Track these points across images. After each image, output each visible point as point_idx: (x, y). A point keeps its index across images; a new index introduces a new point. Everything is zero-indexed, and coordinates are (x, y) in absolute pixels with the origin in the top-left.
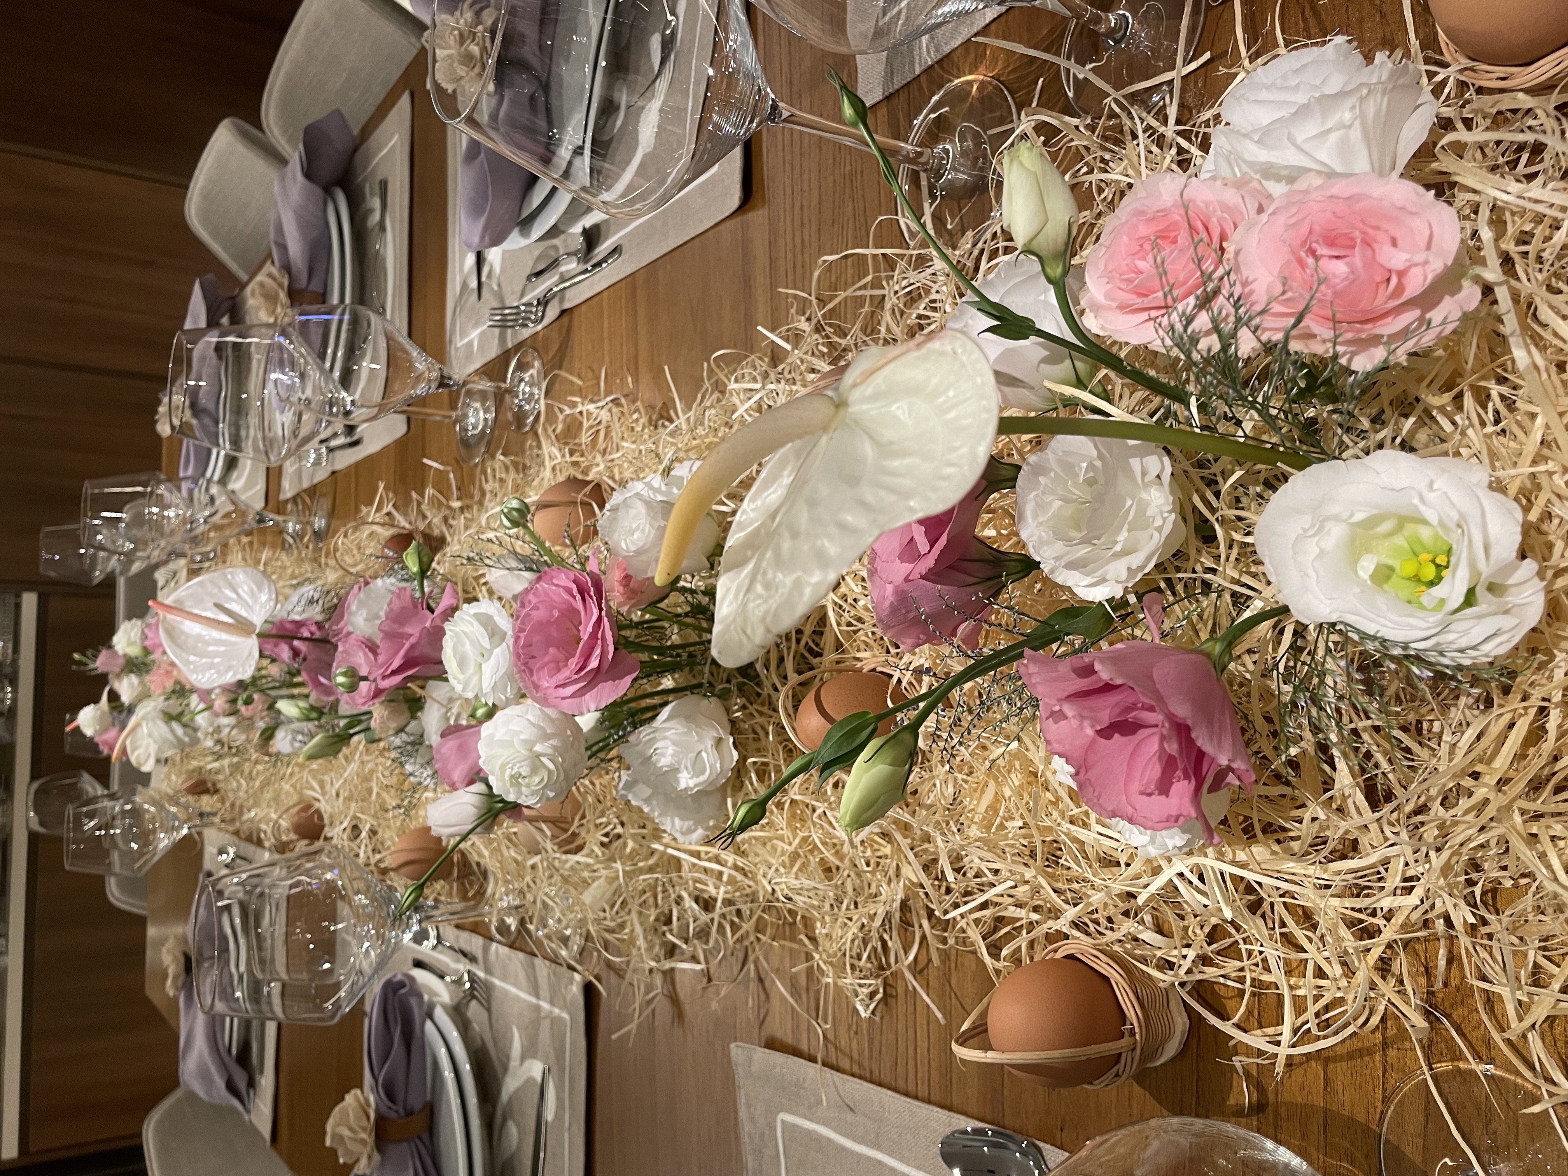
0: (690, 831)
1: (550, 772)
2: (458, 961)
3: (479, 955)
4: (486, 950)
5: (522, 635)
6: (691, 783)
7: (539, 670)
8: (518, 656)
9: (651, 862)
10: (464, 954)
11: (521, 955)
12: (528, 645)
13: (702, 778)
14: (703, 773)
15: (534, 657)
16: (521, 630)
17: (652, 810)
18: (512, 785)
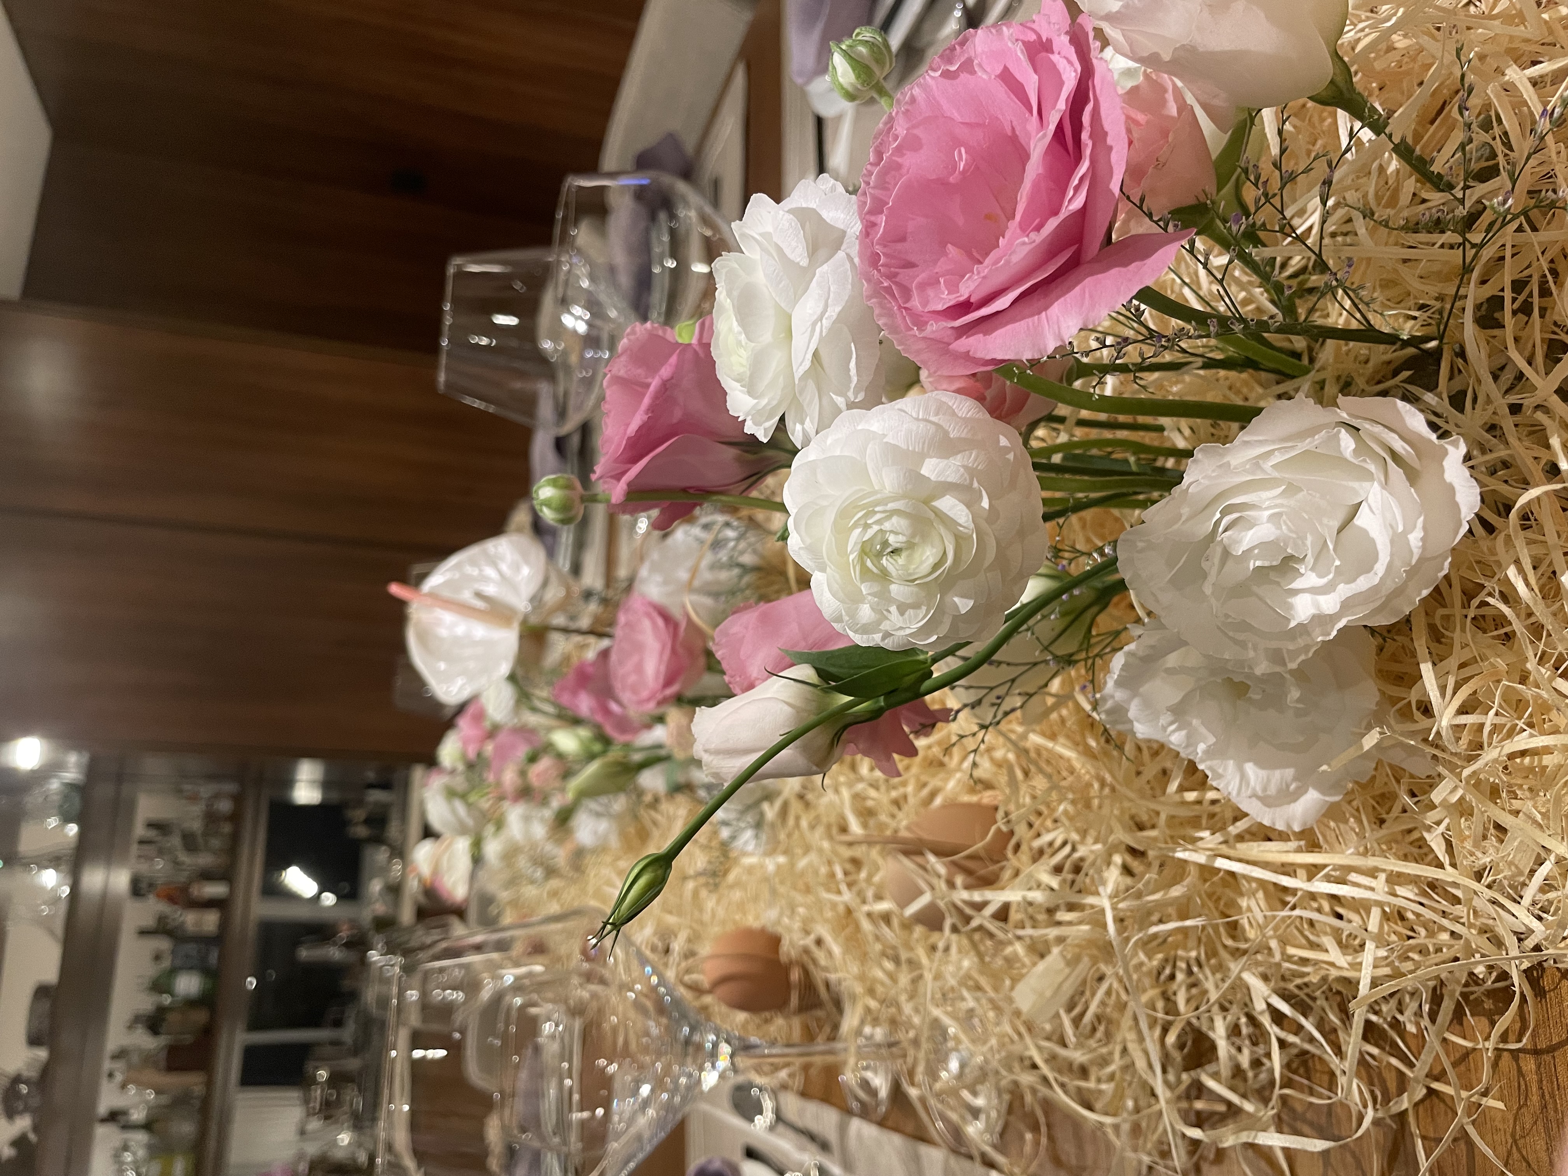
0: (1288, 796)
1: (960, 540)
2: (802, 1149)
3: (832, 1137)
4: (843, 1130)
5: (882, 220)
6: (1329, 604)
7: (922, 287)
8: (873, 260)
9: (1176, 891)
10: (812, 1137)
11: (896, 1139)
12: (897, 237)
13: (1363, 583)
14: (1367, 568)
15: (910, 265)
16: (878, 207)
17: (1191, 742)
18: (865, 573)
